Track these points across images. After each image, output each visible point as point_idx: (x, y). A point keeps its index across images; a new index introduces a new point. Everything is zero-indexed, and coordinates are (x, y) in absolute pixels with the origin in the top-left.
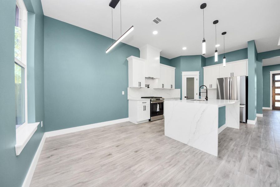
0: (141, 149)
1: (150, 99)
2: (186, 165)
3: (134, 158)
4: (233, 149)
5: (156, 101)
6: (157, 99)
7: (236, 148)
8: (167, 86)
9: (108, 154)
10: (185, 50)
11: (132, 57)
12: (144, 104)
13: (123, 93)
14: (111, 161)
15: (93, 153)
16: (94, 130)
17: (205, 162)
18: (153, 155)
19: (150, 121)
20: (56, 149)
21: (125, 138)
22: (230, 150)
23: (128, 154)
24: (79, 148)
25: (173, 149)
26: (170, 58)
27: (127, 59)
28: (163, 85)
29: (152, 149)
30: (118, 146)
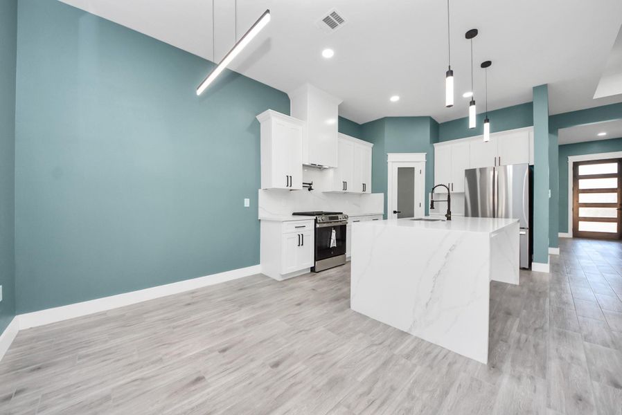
0: (290, 355)
1: (314, 217)
2: (413, 399)
3: (267, 388)
4: (519, 341)
5: (328, 222)
6: (331, 218)
7: (524, 336)
8: (354, 187)
9: (195, 377)
10: (395, 102)
11: (271, 112)
12: (301, 231)
13: (247, 203)
14: (200, 401)
15: (149, 378)
16: (164, 304)
17: (460, 385)
18: (322, 374)
19: (315, 272)
20: (39, 368)
21: (247, 324)
22: (512, 341)
23: (254, 375)
24: (108, 362)
25: (374, 348)
26: (360, 123)
27: (257, 117)
28: (345, 183)
29: (320, 354)
30: (224, 350)
